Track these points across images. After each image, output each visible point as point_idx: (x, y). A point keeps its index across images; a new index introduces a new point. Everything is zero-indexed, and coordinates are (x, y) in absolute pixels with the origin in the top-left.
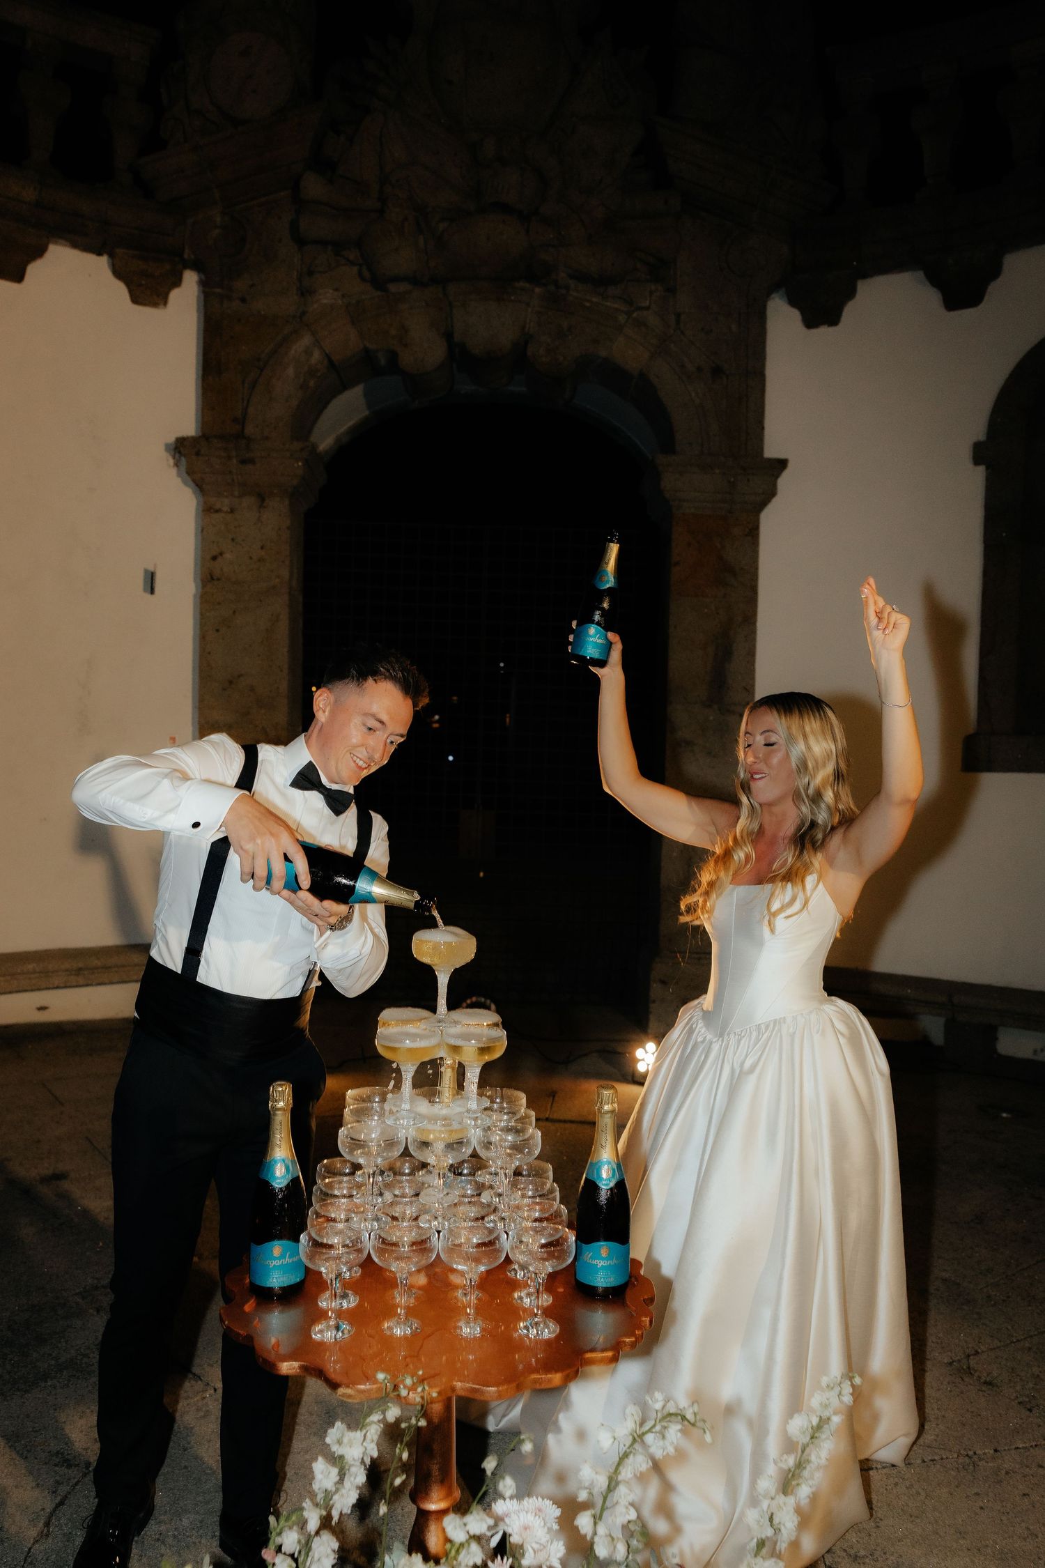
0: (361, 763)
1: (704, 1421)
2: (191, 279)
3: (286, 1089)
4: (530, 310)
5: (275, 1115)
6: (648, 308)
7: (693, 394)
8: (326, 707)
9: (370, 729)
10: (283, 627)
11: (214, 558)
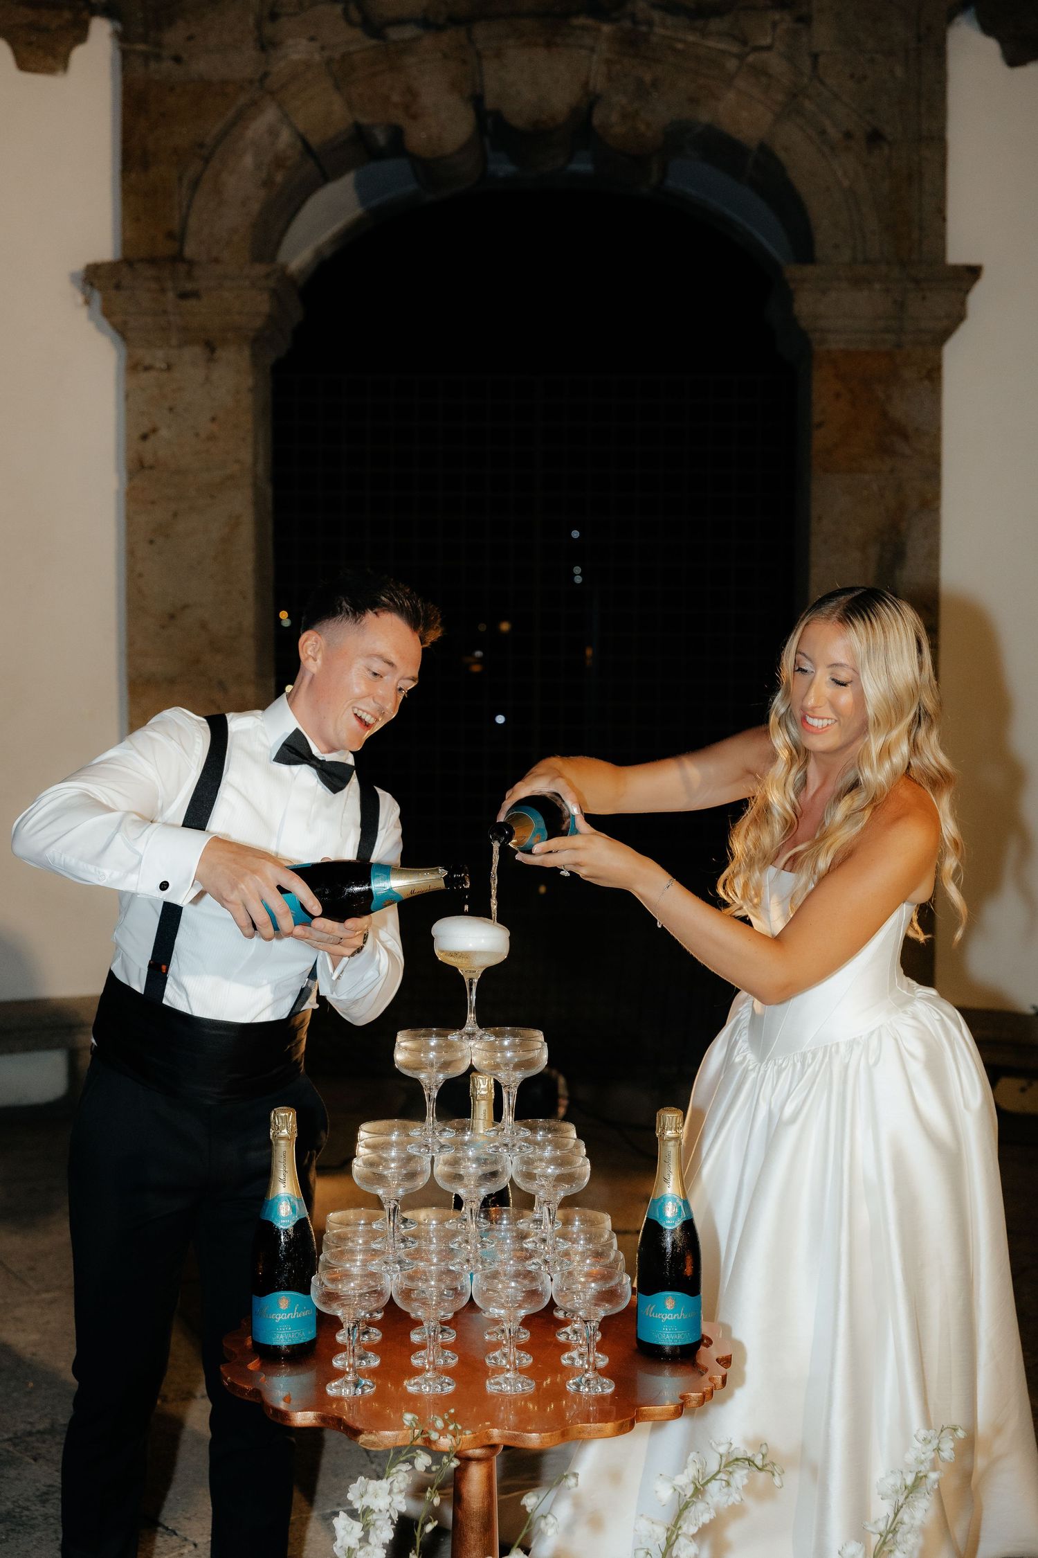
0: (368, 718)
1: (774, 1464)
2: (101, 31)
3: (290, 1114)
4: (595, 57)
5: (277, 1144)
6: (768, 48)
7: (840, 173)
8: (316, 654)
9: (375, 674)
10: (247, 533)
11: (144, 437)
